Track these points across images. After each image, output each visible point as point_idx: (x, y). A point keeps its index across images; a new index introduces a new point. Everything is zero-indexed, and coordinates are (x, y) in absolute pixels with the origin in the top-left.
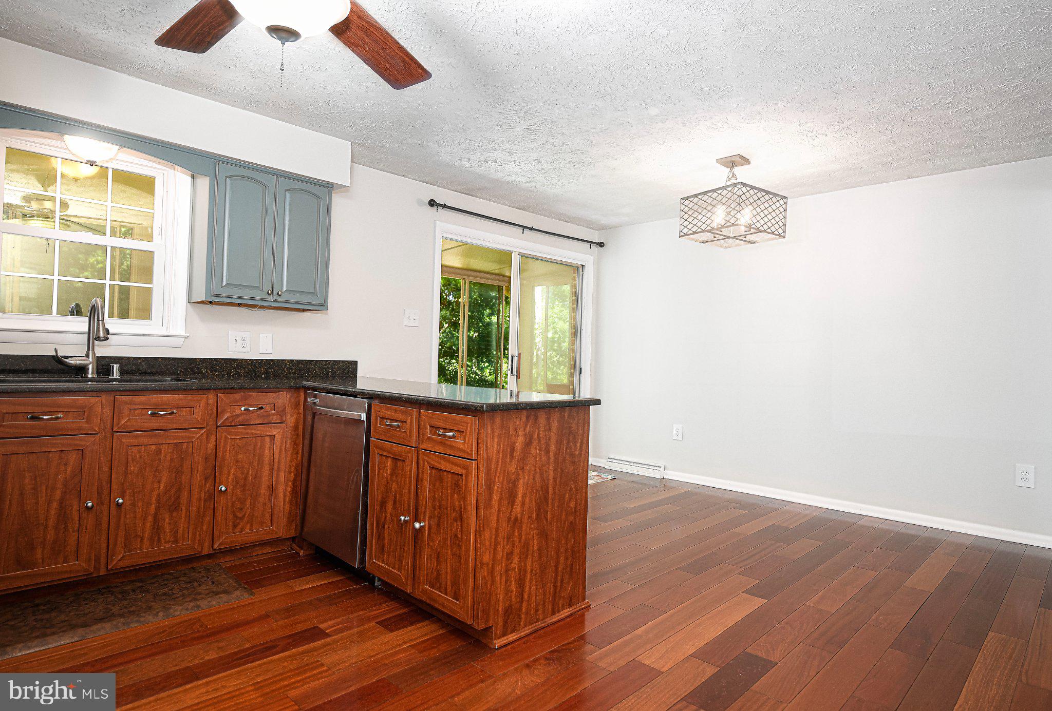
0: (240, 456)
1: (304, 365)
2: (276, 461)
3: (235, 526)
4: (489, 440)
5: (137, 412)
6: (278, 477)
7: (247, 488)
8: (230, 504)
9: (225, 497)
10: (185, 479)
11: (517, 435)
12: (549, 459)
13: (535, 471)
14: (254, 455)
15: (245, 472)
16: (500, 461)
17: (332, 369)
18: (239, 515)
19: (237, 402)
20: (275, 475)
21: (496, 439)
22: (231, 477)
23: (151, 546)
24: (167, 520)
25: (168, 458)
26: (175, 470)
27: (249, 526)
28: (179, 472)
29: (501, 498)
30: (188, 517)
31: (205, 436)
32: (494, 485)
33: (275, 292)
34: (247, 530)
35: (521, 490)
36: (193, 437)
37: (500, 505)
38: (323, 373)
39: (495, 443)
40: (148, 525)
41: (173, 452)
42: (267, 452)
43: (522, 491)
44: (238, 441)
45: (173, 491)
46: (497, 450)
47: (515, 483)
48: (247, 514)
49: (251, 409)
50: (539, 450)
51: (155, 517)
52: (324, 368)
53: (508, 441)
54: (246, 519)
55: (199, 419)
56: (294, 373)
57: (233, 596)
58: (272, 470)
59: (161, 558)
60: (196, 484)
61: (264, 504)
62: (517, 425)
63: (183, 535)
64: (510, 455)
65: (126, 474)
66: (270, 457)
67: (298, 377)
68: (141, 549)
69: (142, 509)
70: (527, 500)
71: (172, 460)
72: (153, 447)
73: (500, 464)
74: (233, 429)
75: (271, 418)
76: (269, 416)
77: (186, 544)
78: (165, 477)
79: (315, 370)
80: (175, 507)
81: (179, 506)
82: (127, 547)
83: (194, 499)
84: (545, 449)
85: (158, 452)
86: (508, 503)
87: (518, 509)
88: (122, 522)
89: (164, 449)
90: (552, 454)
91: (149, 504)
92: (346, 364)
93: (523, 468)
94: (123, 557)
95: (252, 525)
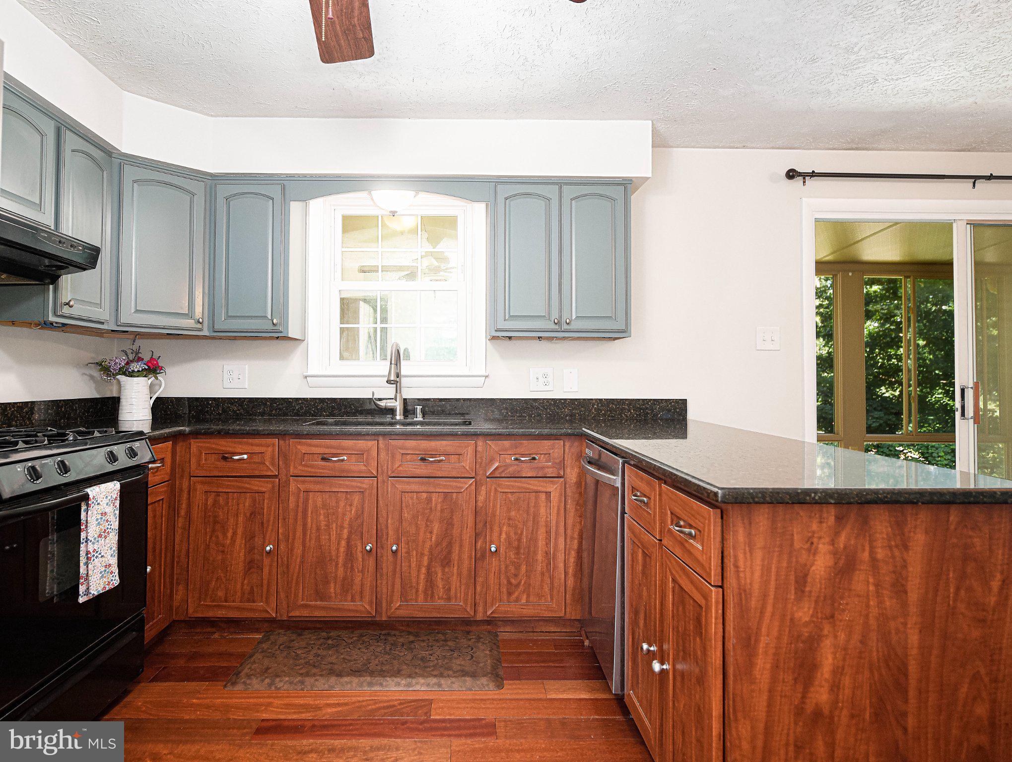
0: (513, 513)
1: (616, 406)
2: (554, 523)
3: (510, 594)
4: (741, 556)
5: (409, 457)
6: (556, 545)
7: (522, 551)
8: (503, 567)
9: (498, 558)
10: (456, 532)
11: (812, 550)
12: (904, 605)
13: (866, 624)
14: (528, 514)
15: (519, 532)
16: (772, 596)
17: (652, 410)
18: (513, 581)
19: (506, 450)
20: (552, 540)
21: (759, 554)
22: (504, 536)
23: (426, 600)
24: (440, 575)
25: (439, 508)
26: (445, 521)
27: (525, 597)
28: (450, 524)
29: (776, 667)
30: (460, 574)
31: (473, 487)
32: (757, 641)
33: (563, 320)
34: (524, 601)
35: (827, 660)
36: (462, 488)
37: (774, 680)
38: (640, 415)
39: (758, 561)
40: (422, 577)
41: (443, 502)
42: (542, 511)
43: (830, 660)
44: (510, 495)
45: (444, 544)
46: (762, 575)
47: (813, 642)
48: (523, 582)
49: (523, 459)
50: (877, 585)
51: (429, 568)
52: (641, 409)
53: (789, 562)
54: (521, 588)
55: (467, 468)
56: (604, 415)
57: (478, 682)
58: (548, 532)
59: (435, 615)
60: (466, 539)
61: (543, 574)
62: (814, 532)
63: (456, 593)
64: (796, 589)
65: (401, 520)
66: (547, 517)
67: (608, 420)
68: (416, 602)
69: (417, 559)
70: (847, 681)
71: (442, 511)
72: (424, 495)
73: (770, 600)
74: (504, 481)
75: (546, 470)
76: (543, 468)
77: (458, 605)
78: (436, 527)
79: (629, 411)
80: (446, 562)
81: (450, 561)
82: (404, 596)
83: (465, 556)
84: (893, 585)
85: (429, 500)
86: (795, 680)
87: (821, 695)
88: (398, 570)
89: (434, 497)
90: (914, 596)
91: (422, 554)
92: (671, 403)
93: (832, 616)
94: (400, 606)
95: (528, 596)
